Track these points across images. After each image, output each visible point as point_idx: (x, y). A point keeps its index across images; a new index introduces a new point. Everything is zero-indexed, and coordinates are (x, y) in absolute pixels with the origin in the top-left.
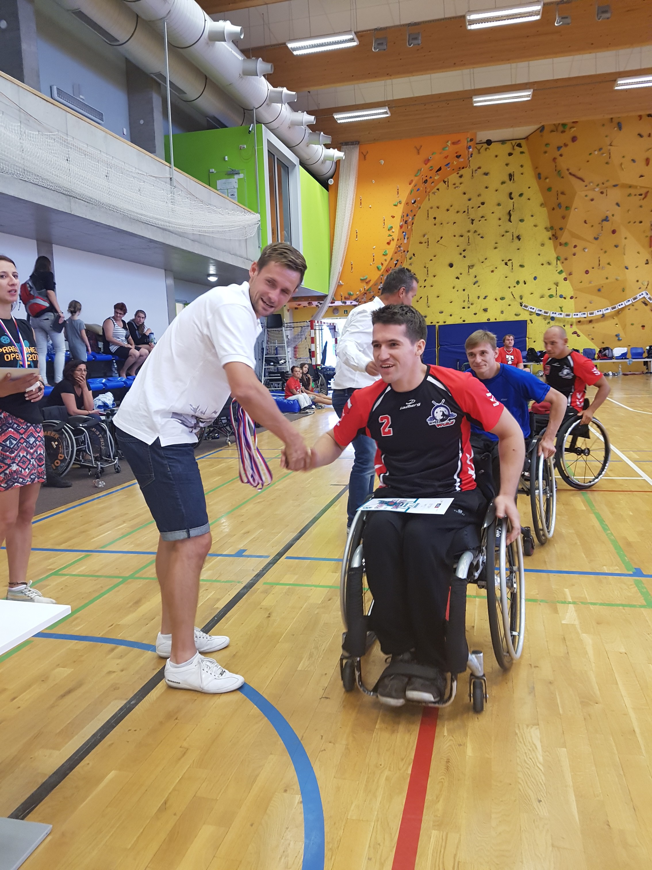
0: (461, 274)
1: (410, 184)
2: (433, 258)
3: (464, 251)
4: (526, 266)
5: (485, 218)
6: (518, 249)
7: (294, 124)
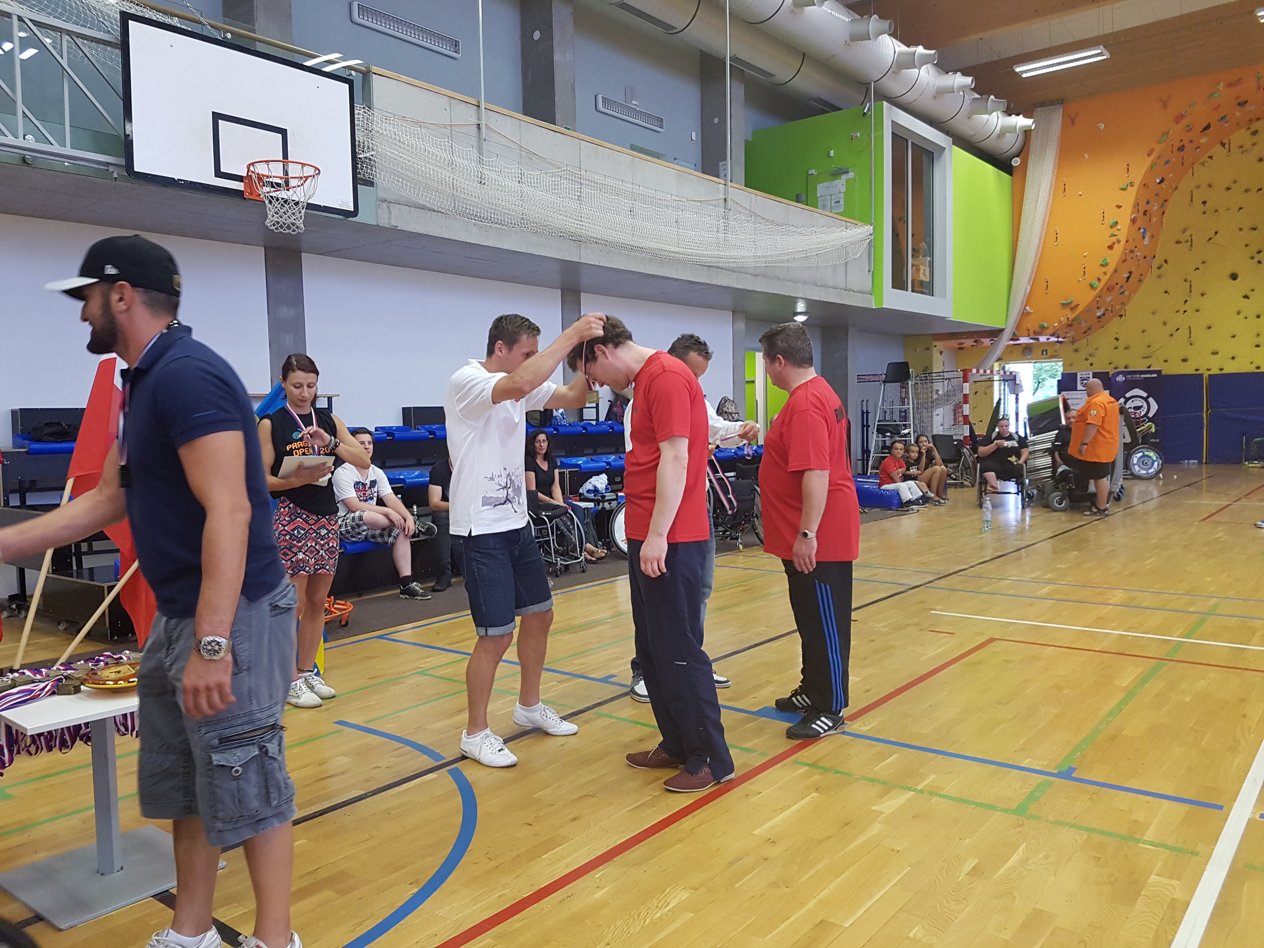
0: (1253, 290)
1: (1149, 155)
2: (1201, 267)
3: (1259, 252)
7: (941, 92)
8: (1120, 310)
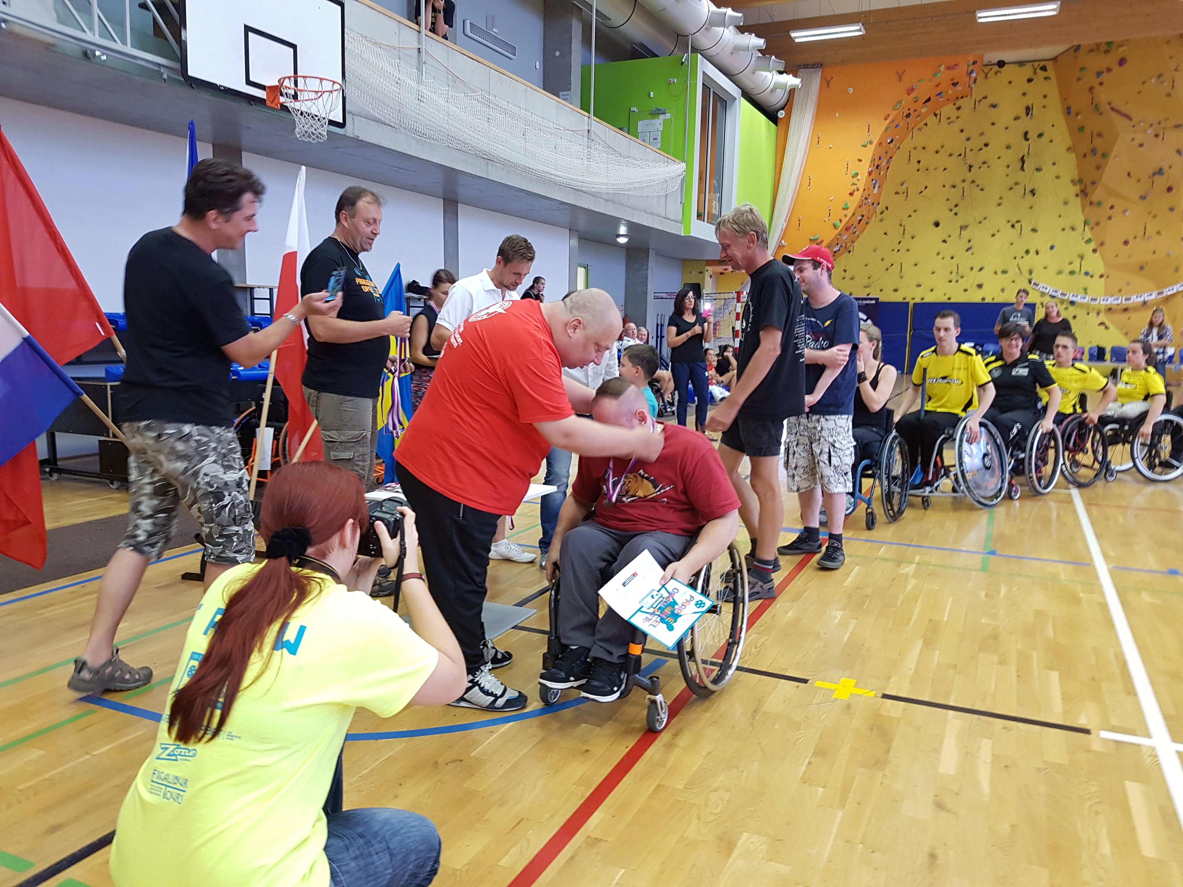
0: (949, 236)
1: (886, 120)
2: (913, 214)
3: (956, 206)
4: (1039, 230)
5: (988, 165)
6: (1031, 208)
7: (737, 49)
8: (850, 246)
